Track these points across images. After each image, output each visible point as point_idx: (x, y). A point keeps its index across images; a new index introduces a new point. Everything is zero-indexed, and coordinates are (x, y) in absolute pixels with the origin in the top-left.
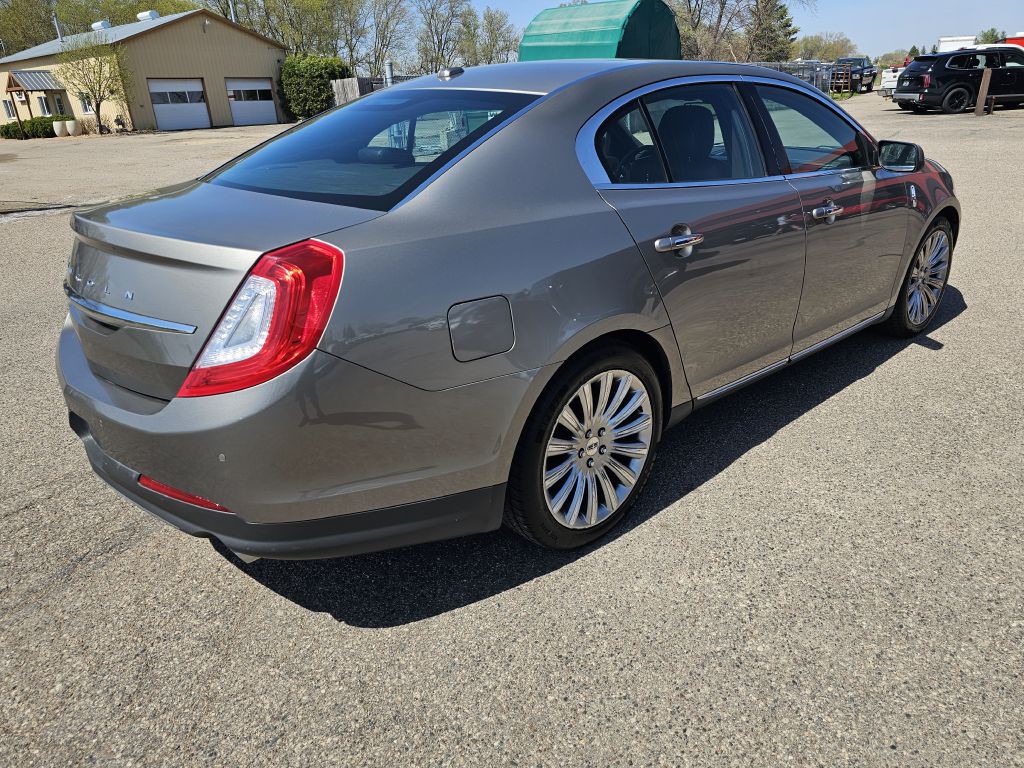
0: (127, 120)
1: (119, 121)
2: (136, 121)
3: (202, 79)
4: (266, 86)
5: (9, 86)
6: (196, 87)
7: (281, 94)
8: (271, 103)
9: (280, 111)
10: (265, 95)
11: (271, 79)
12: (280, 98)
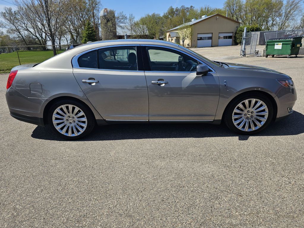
0: (190, 45)
1: (188, 45)
2: (192, 45)
3: (212, 33)
4: (231, 35)
5: (169, 36)
6: (210, 35)
7: (235, 37)
8: (231, 39)
9: (233, 42)
10: (230, 37)
11: (233, 32)
12: (234, 38)
